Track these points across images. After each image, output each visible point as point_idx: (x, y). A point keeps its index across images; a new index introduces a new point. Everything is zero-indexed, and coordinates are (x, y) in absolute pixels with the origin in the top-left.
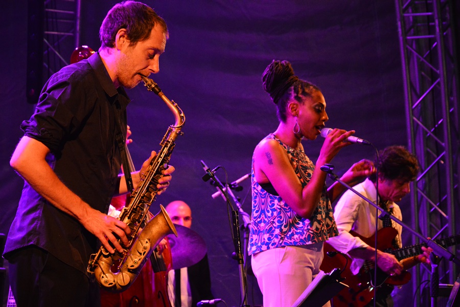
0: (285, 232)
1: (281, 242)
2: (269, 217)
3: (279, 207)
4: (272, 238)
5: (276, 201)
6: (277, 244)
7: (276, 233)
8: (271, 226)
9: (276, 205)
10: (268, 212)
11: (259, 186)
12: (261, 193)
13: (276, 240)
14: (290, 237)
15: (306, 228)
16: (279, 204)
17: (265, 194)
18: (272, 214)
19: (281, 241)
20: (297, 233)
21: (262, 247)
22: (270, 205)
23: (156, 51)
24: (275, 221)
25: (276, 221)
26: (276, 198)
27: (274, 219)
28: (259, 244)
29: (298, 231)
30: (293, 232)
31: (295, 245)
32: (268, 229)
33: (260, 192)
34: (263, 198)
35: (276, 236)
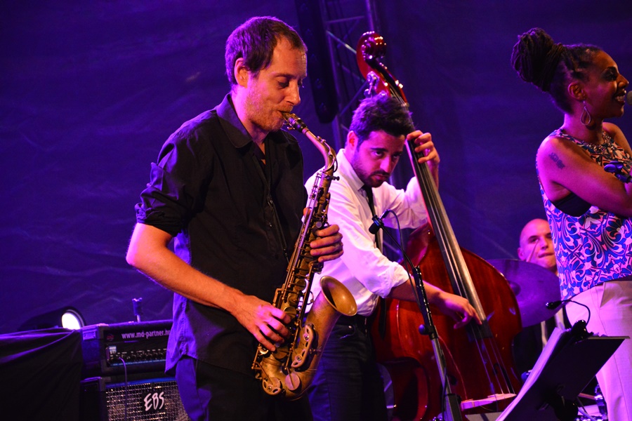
0: (600, 265)
1: (595, 279)
2: (572, 247)
3: (584, 232)
4: (581, 276)
5: (577, 225)
6: (591, 282)
7: (587, 269)
8: (577, 259)
9: (578, 229)
10: (569, 240)
11: (552, 205)
12: (556, 214)
13: (589, 278)
14: (608, 270)
15: (627, 252)
16: (583, 227)
17: (561, 215)
18: (576, 243)
19: (597, 277)
20: (616, 262)
21: (573, 289)
22: (570, 230)
23: (288, 78)
24: (581, 251)
25: (583, 251)
26: (576, 220)
27: (580, 250)
28: (570, 286)
29: (618, 258)
30: (611, 262)
31: (616, 278)
32: (573, 263)
33: (553, 213)
34: (559, 221)
35: (588, 272)
